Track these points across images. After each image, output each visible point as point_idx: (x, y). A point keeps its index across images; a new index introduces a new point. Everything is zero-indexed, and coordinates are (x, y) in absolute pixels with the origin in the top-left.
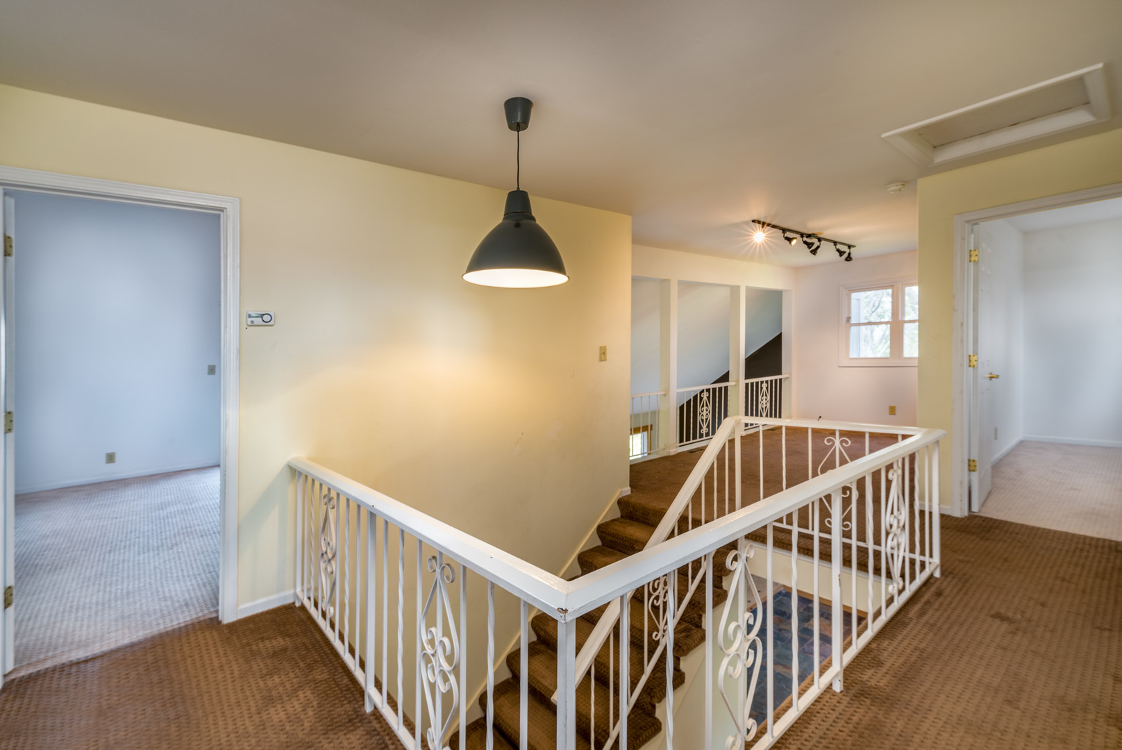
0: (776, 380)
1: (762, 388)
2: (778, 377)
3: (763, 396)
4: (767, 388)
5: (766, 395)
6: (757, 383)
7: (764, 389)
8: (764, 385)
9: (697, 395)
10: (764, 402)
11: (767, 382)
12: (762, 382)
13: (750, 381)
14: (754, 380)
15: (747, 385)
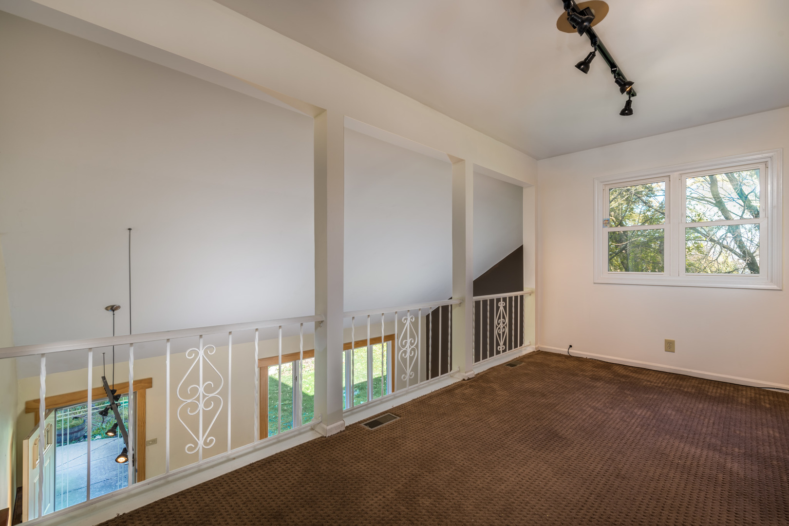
0: (516, 297)
1: (498, 308)
2: (518, 293)
3: (499, 318)
4: (505, 307)
5: (504, 318)
6: (492, 301)
7: (501, 308)
8: (501, 304)
9: (429, 314)
10: (501, 325)
11: (505, 299)
12: (498, 300)
13: (481, 298)
14: (488, 297)
15: (477, 303)
